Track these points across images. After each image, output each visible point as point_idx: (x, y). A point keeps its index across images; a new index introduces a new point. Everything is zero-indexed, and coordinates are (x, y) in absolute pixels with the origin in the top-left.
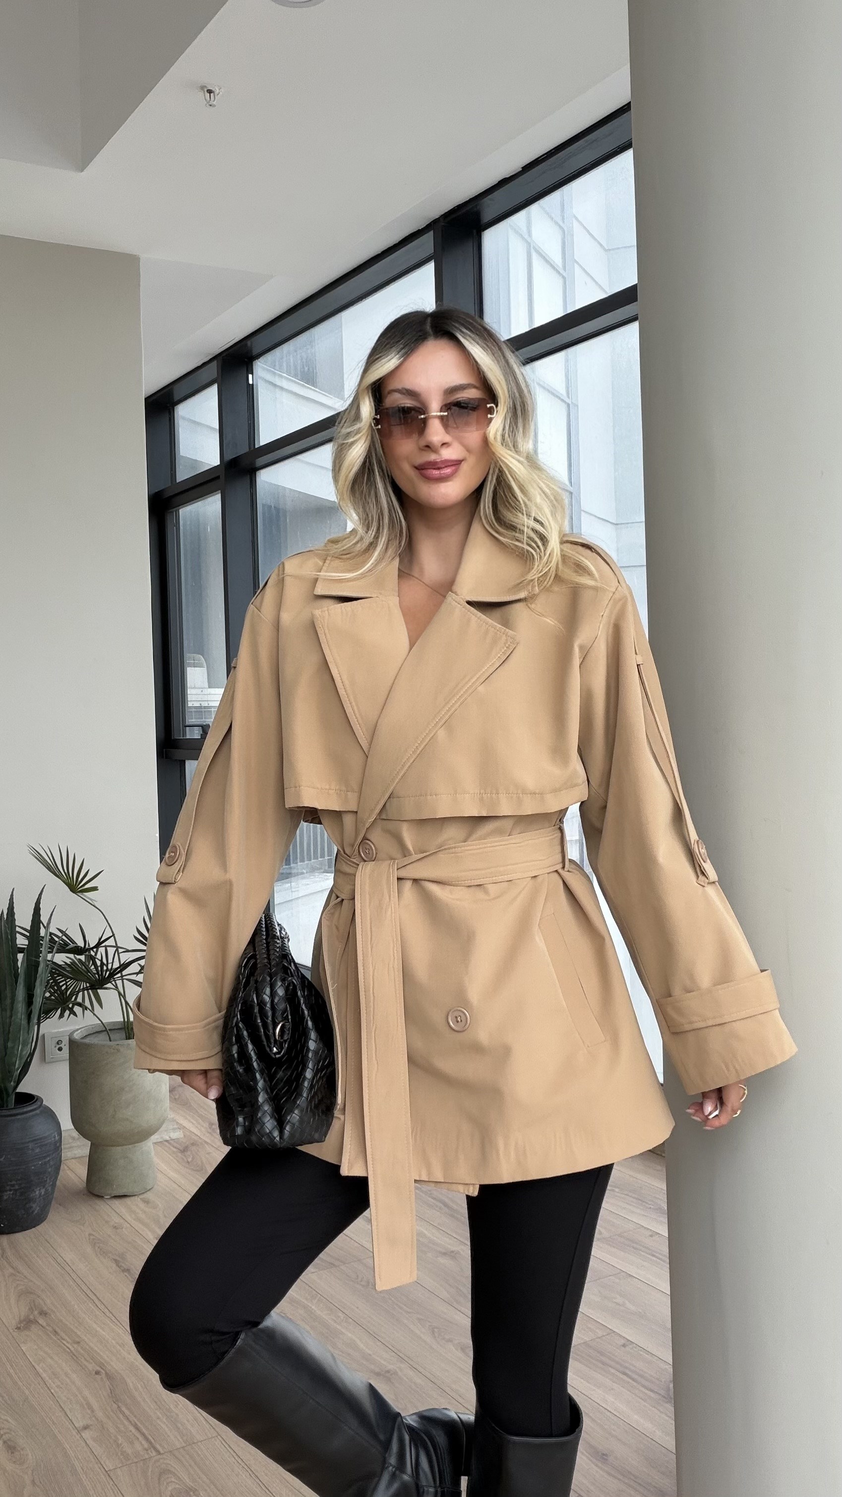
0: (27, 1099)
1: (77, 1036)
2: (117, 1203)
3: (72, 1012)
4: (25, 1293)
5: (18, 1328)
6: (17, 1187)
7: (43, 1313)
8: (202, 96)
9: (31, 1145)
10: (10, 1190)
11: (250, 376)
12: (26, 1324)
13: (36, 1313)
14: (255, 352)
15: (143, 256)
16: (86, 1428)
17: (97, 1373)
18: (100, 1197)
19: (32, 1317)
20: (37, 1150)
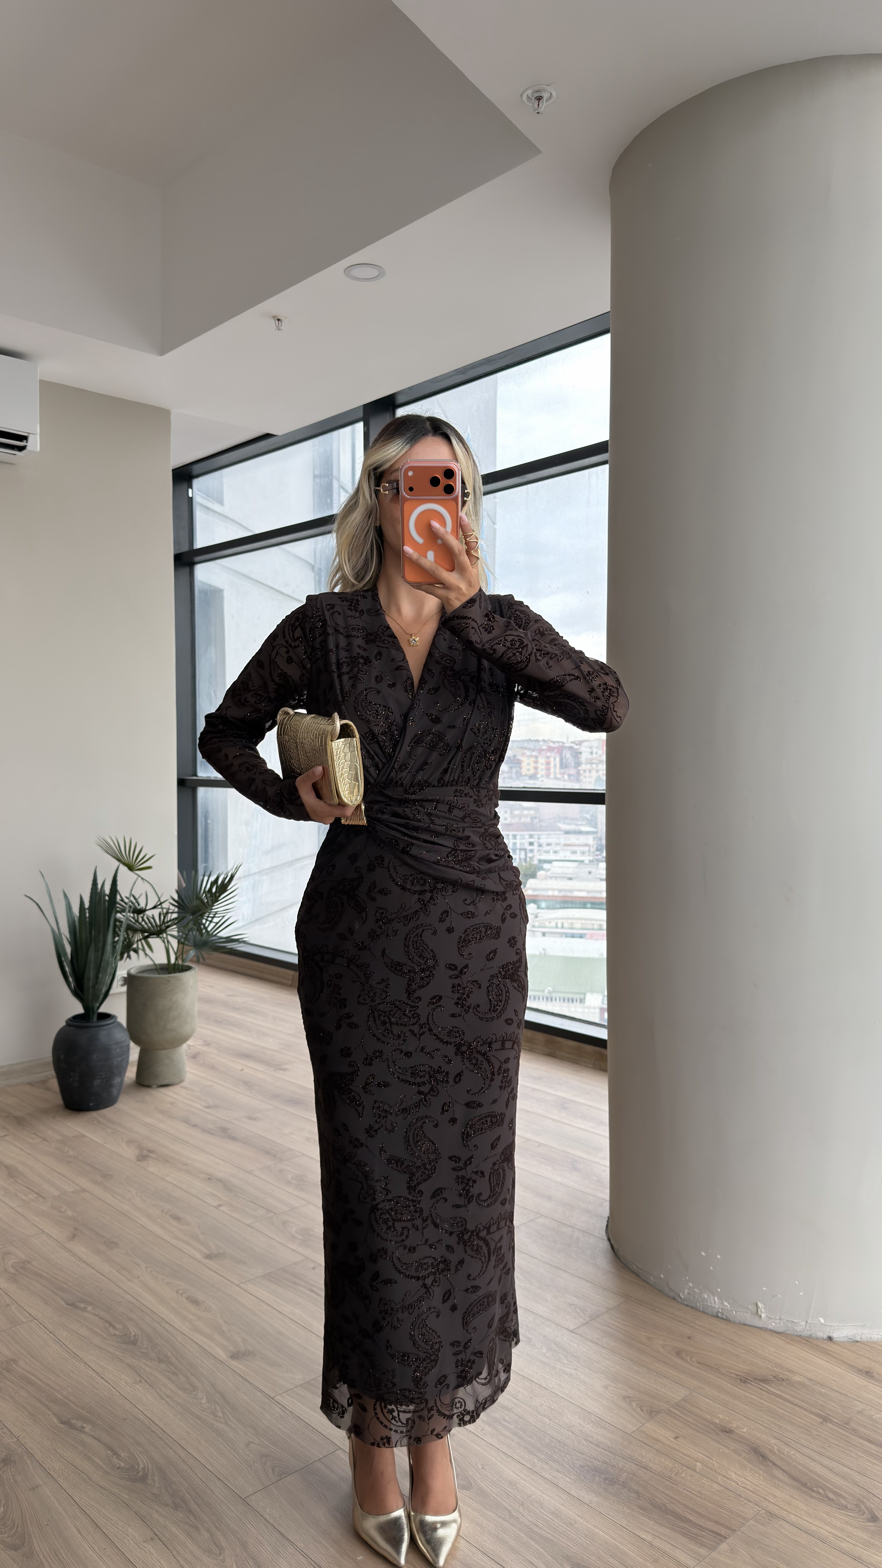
0: (106, 1016)
1: (133, 972)
2: (163, 1090)
3: (129, 957)
4: (130, 1142)
5: (139, 1160)
6: (104, 1076)
7: (150, 1151)
8: (273, 322)
9: (114, 1047)
10: (99, 1079)
11: (190, 490)
12: (142, 1158)
13: (145, 1152)
14: (195, 472)
15: (174, 412)
16: (220, 1205)
17: (209, 1179)
18: (149, 1086)
19: (144, 1154)
20: (118, 1050)
